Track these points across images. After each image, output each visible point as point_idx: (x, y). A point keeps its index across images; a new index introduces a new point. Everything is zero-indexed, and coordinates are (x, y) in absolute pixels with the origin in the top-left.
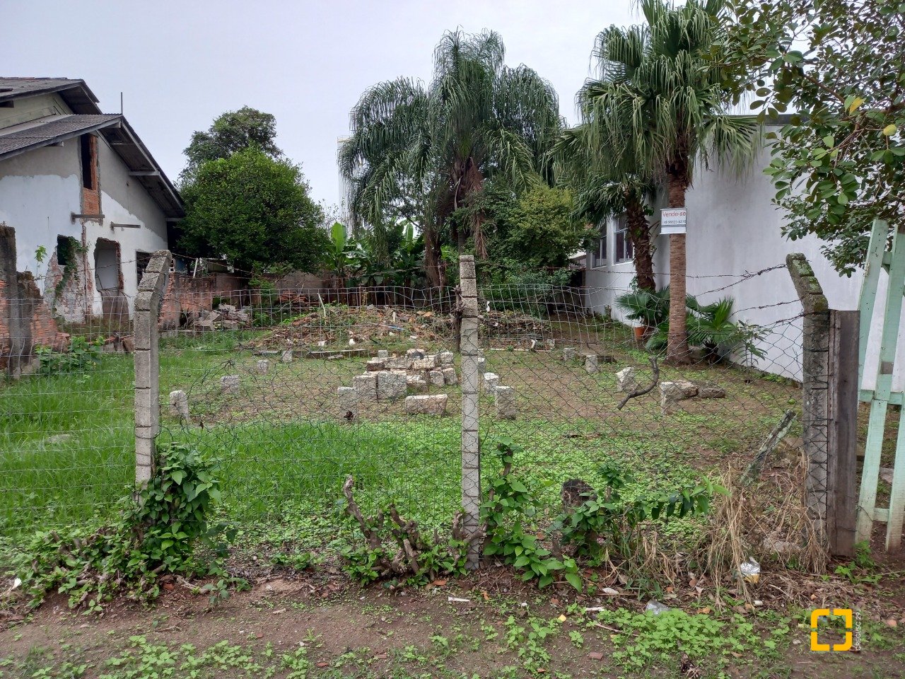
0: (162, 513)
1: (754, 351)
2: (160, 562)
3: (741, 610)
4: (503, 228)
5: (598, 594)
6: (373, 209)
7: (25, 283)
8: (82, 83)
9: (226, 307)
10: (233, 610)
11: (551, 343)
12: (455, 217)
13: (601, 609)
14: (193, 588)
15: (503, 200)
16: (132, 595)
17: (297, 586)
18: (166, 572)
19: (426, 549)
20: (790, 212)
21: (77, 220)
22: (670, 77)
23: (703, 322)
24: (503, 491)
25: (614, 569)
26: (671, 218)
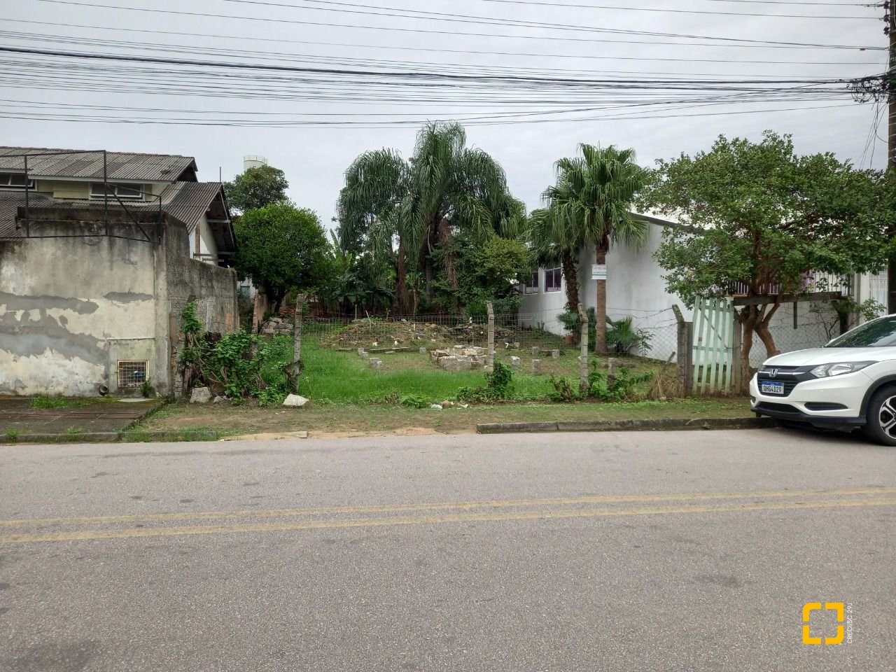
1: (647, 346)
4: (470, 266)
8: (194, 160)
9: (275, 319)
11: (517, 344)
20: (668, 281)
22: (602, 196)
23: (615, 331)
26: (598, 270)
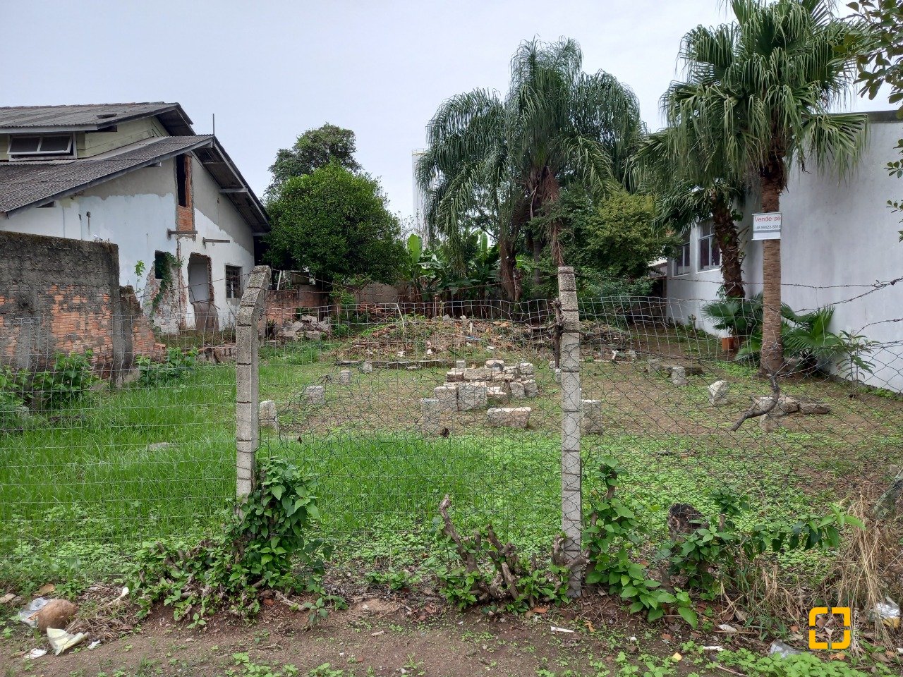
0: (262, 526)
1: (859, 363)
2: (259, 577)
3: (882, 657)
4: (580, 237)
5: (715, 631)
6: (450, 220)
7: (127, 296)
8: (178, 107)
9: (308, 318)
10: (332, 630)
11: (633, 354)
12: (532, 226)
13: (719, 648)
14: (293, 604)
15: (580, 208)
16: (234, 610)
17: (392, 607)
18: (265, 587)
19: (525, 574)
21: (173, 236)
22: (765, 75)
23: (799, 332)
24: (607, 516)
25: (731, 604)
26: (765, 224)
